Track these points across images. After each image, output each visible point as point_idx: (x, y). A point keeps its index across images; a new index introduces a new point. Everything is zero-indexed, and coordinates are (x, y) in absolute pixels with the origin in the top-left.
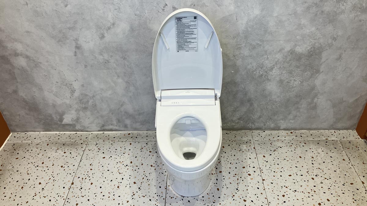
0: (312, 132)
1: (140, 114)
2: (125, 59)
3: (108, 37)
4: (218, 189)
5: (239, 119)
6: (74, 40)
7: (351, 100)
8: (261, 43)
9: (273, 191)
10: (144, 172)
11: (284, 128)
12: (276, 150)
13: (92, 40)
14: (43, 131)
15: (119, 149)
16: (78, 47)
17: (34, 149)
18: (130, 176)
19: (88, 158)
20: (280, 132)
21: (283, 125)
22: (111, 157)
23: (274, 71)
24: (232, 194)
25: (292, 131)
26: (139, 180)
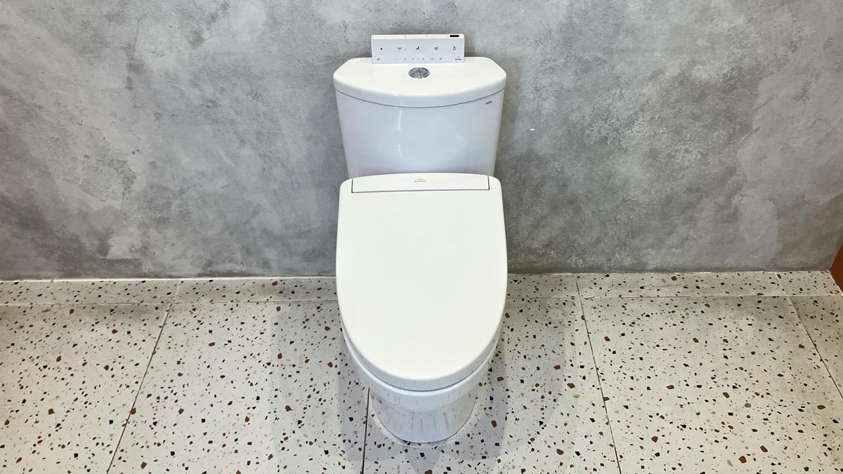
0: (723, 275)
1: (300, 235)
2: (256, 96)
3: (212, 42)
4: (494, 424)
5: (546, 246)
6: (124, 49)
7: (824, 200)
8: (605, 58)
9: (628, 427)
10: (312, 379)
11: (657, 267)
12: (637, 323)
13: (170, 49)
14: (61, 277)
15: (249, 321)
16: (136, 67)
17: (38, 324)
18: (276, 390)
19: (172, 345)
20: (647, 276)
21: (653, 259)
22: (230, 342)
23: (636, 128)
24: (529, 435)
25: (676, 274)
26: (300, 402)
